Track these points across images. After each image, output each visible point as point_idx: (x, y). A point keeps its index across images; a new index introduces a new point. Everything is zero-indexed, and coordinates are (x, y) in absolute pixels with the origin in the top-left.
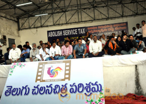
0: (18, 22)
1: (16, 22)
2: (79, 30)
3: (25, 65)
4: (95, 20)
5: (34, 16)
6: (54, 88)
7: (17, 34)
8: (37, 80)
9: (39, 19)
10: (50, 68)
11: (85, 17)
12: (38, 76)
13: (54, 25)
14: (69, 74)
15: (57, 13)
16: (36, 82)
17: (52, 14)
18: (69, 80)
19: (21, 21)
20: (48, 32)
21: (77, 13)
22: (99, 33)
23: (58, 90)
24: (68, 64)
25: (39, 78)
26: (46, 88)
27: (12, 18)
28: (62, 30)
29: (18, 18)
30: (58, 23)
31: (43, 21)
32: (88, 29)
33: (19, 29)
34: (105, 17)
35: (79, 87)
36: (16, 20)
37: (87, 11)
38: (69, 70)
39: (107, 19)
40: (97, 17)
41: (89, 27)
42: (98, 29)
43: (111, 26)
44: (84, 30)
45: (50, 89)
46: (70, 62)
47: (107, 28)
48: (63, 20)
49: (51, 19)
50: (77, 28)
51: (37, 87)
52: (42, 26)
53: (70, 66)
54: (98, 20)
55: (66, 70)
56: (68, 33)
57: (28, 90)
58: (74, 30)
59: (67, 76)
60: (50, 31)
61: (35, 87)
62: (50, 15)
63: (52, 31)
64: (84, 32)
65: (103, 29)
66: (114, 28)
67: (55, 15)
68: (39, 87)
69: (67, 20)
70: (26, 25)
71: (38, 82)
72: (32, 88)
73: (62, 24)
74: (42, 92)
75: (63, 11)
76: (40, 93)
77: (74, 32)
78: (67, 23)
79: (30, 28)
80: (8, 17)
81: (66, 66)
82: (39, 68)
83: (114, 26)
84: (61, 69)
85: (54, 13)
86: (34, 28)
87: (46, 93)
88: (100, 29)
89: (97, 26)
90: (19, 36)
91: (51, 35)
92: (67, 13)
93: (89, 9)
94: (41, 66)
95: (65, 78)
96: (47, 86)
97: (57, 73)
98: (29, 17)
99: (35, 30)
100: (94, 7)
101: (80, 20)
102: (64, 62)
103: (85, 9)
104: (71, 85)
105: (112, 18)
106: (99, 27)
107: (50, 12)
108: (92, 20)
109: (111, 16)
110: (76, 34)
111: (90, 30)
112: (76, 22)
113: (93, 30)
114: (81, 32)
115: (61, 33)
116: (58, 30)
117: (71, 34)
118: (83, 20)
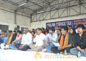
2: (67, 22)
4: (80, 14)
11: (72, 12)
13: (51, 19)
15: (53, 10)
20: (47, 23)
21: (66, 10)
27: (27, 15)
28: (56, 22)
29: (31, 15)
30: (53, 17)
31: (44, 16)
32: (74, 21)
33: (31, 22)
37: (75, 8)
41: (75, 20)
42: (82, 22)
44: (71, 22)
48: (56, 15)
49: (49, 15)
50: (66, 21)
52: (43, 20)
54: (83, 14)
56: (59, 24)
58: (63, 22)
64: (71, 24)
69: (60, 16)
73: (56, 18)
75: (57, 9)
77: (64, 24)
79: (37, 21)
85: (51, 11)
86: (39, 21)
88: (84, 22)
89: (82, 19)
92: (59, 10)
93: (76, 6)
101: (69, 15)
106: (83, 20)
108: (78, 15)
110: (65, 25)
111: (76, 22)
112: (65, 17)
113: (78, 22)
114: (69, 24)
115: (55, 25)
116: (53, 23)
117: (61, 25)
118: (71, 15)
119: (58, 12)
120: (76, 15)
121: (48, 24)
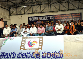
0: (9, 10)
1: (8, 10)
2: (49, 17)
3: (13, 38)
4: (59, 11)
5: (20, 7)
6: (31, 54)
7: (8, 18)
8: (21, 49)
9: (23, 9)
10: (29, 41)
11: (53, 8)
12: (21, 46)
13: (33, 13)
14: (42, 46)
15: (35, 5)
16: (20, 50)
17: (32, 6)
18: (42, 49)
19: (11, 10)
20: (29, 17)
21: (48, 6)
22: (62, 19)
23: (34, 55)
24: (41, 39)
25: (22, 47)
26: (27, 54)
27: (6, 8)
28: (38, 17)
29: (10, 8)
30: (35, 12)
31: (26, 11)
32: (55, 16)
33: (10, 15)
34: (66, 9)
35: (48, 54)
36: (8, 9)
37: (55, 5)
38: (42, 43)
39: (68, 10)
40: (61, 9)
41: (56, 15)
42: (61, 17)
43: (70, 15)
44: (52, 17)
45: (29, 55)
46: (42, 38)
47: (67, 16)
48: (39, 10)
49: (31, 9)
50: (48, 16)
51: (21, 53)
52: (25, 14)
53: (42, 40)
54: (62, 11)
55: (40, 43)
56: (42, 18)
57: (14, 55)
58: (46, 17)
59: (40, 47)
60: (30, 17)
61: (19, 53)
62: (30, 7)
63: (32, 17)
65: (65, 17)
66: (72, 16)
67: (33, 7)
68: (22, 53)
69: (42, 11)
70: (15, 13)
71: (22, 50)
72: (17, 54)
73: (38, 13)
74: (24, 57)
75: (39, 5)
76: (23, 57)
77: (46, 18)
78: (41, 13)
79: (17, 15)
80: (3, 7)
81: (40, 40)
82: (22, 41)
83: (72, 15)
84: (36, 42)
85: (33, 5)
86: (20, 14)
87: (26, 57)
88: (63, 17)
89: (61, 15)
90: (10, 20)
91: (31, 20)
92: (41, 5)
93: (56, 3)
94: (24, 40)
95: (39, 48)
96: (27, 53)
97: (34, 45)
98: (17, 7)
99: (21, 16)
100: (60, 2)
101: (50, 11)
102: (38, 38)
103: (53, 3)
104: (42, 53)
105: (71, 10)
106: (62, 16)
107: (31, 4)
108: (58, 11)
109: (70, 8)
111: (56, 17)
112: (47, 12)
113: (58, 17)
114: (50, 18)
115: (37, 19)
116: (35, 17)
117: (43, 19)
118: (52, 11)
119: (40, 7)
120: (56, 11)
121: (31, 18)
